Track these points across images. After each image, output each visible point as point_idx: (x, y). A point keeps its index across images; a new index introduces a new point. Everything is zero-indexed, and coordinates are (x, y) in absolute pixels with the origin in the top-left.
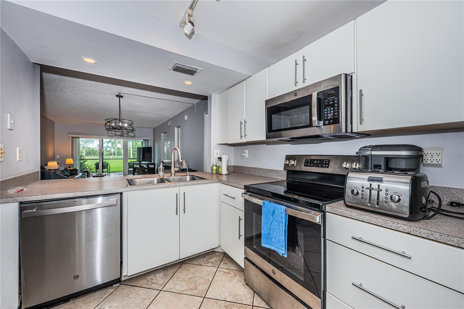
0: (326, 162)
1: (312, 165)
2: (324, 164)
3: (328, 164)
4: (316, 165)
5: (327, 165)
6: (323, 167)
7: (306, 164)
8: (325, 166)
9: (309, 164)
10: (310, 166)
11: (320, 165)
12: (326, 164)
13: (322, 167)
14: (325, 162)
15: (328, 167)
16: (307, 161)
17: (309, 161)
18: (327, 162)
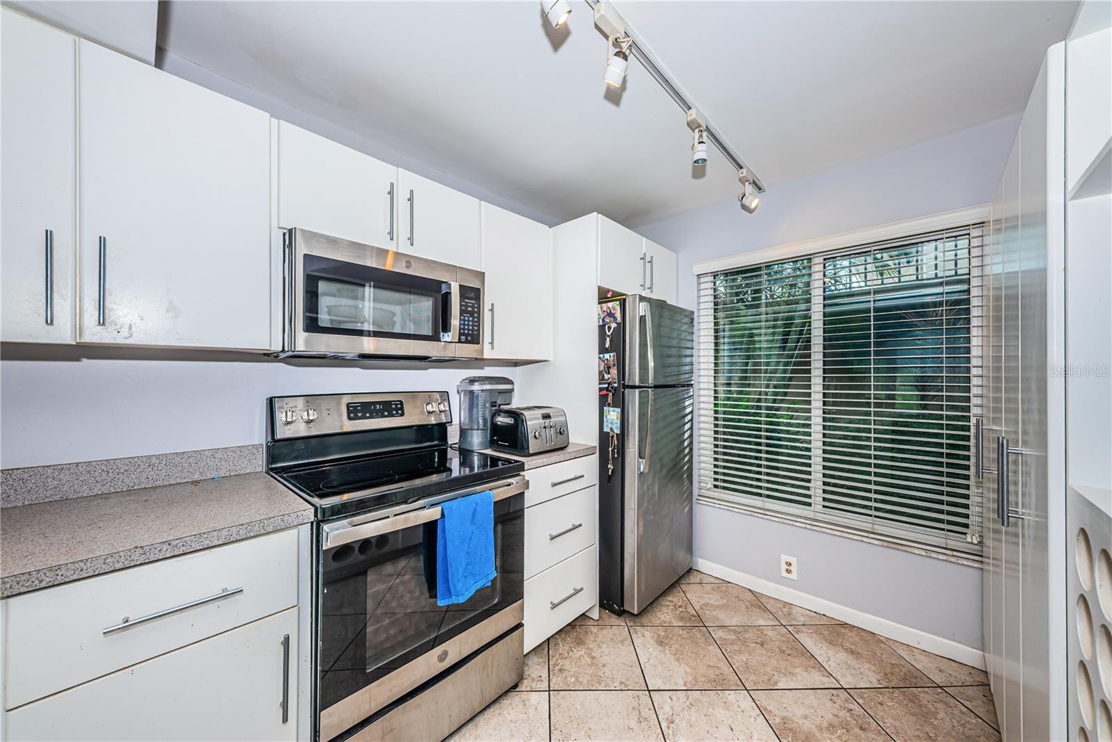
0: (396, 405)
1: (368, 415)
2: (394, 409)
3: (402, 409)
4: (377, 414)
5: (400, 412)
6: (393, 416)
7: (352, 415)
8: (397, 413)
9: (360, 415)
10: (364, 417)
11: (386, 413)
12: (397, 409)
13: (391, 415)
14: (394, 406)
15: (402, 415)
16: (351, 407)
17: (358, 406)
18: (399, 406)
